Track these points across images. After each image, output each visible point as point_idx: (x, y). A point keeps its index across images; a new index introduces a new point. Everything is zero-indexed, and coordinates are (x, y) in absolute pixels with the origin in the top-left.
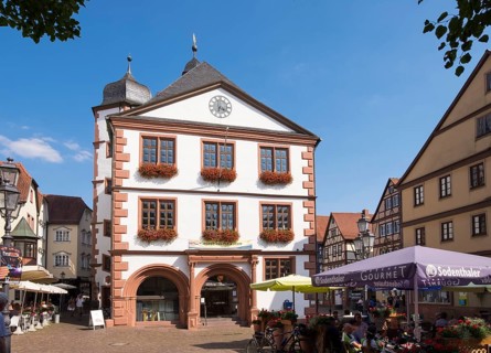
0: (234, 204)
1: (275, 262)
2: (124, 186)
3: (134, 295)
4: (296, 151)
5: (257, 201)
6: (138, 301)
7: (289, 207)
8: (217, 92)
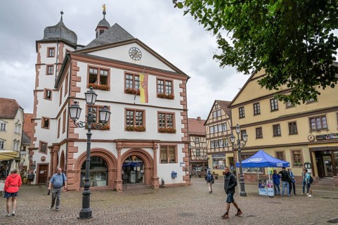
0: (143, 112)
1: (166, 147)
2: (77, 97)
3: (79, 169)
4: (177, 83)
5: (156, 110)
6: (82, 173)
7: (173, 114)
8: (135, 45)
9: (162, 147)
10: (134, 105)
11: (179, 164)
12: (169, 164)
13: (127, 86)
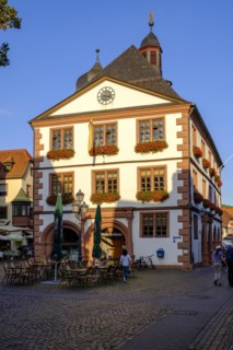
1: (152, 215)
2: (40, 166)
7: (164, 168)
9: (144, 216)
10: (104, 164)
11: (171, 239)
12: (154, 239)
13: (97, 142)
